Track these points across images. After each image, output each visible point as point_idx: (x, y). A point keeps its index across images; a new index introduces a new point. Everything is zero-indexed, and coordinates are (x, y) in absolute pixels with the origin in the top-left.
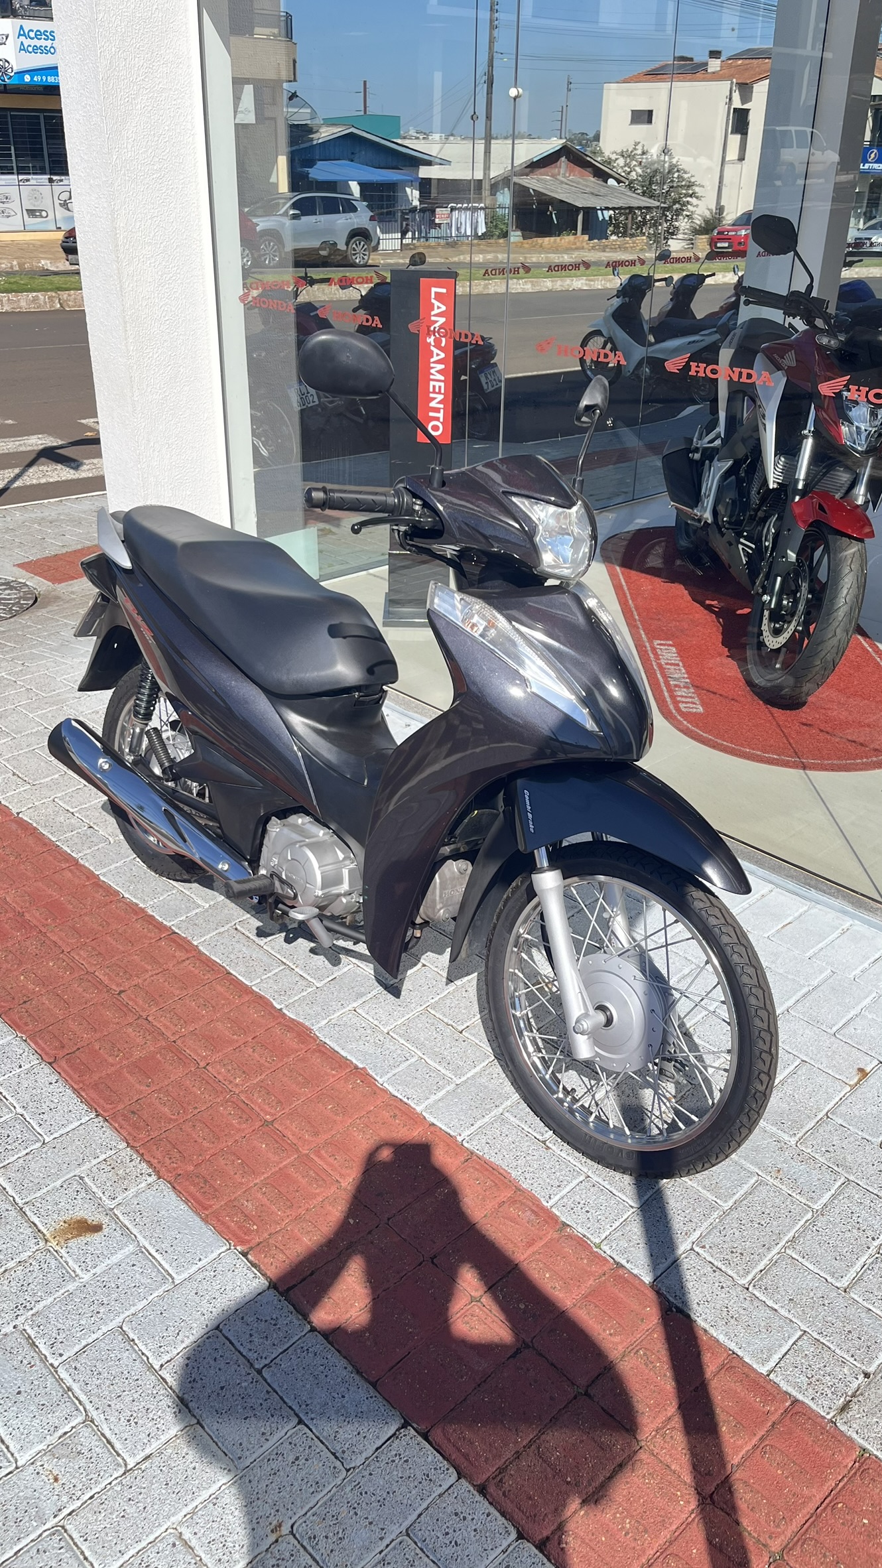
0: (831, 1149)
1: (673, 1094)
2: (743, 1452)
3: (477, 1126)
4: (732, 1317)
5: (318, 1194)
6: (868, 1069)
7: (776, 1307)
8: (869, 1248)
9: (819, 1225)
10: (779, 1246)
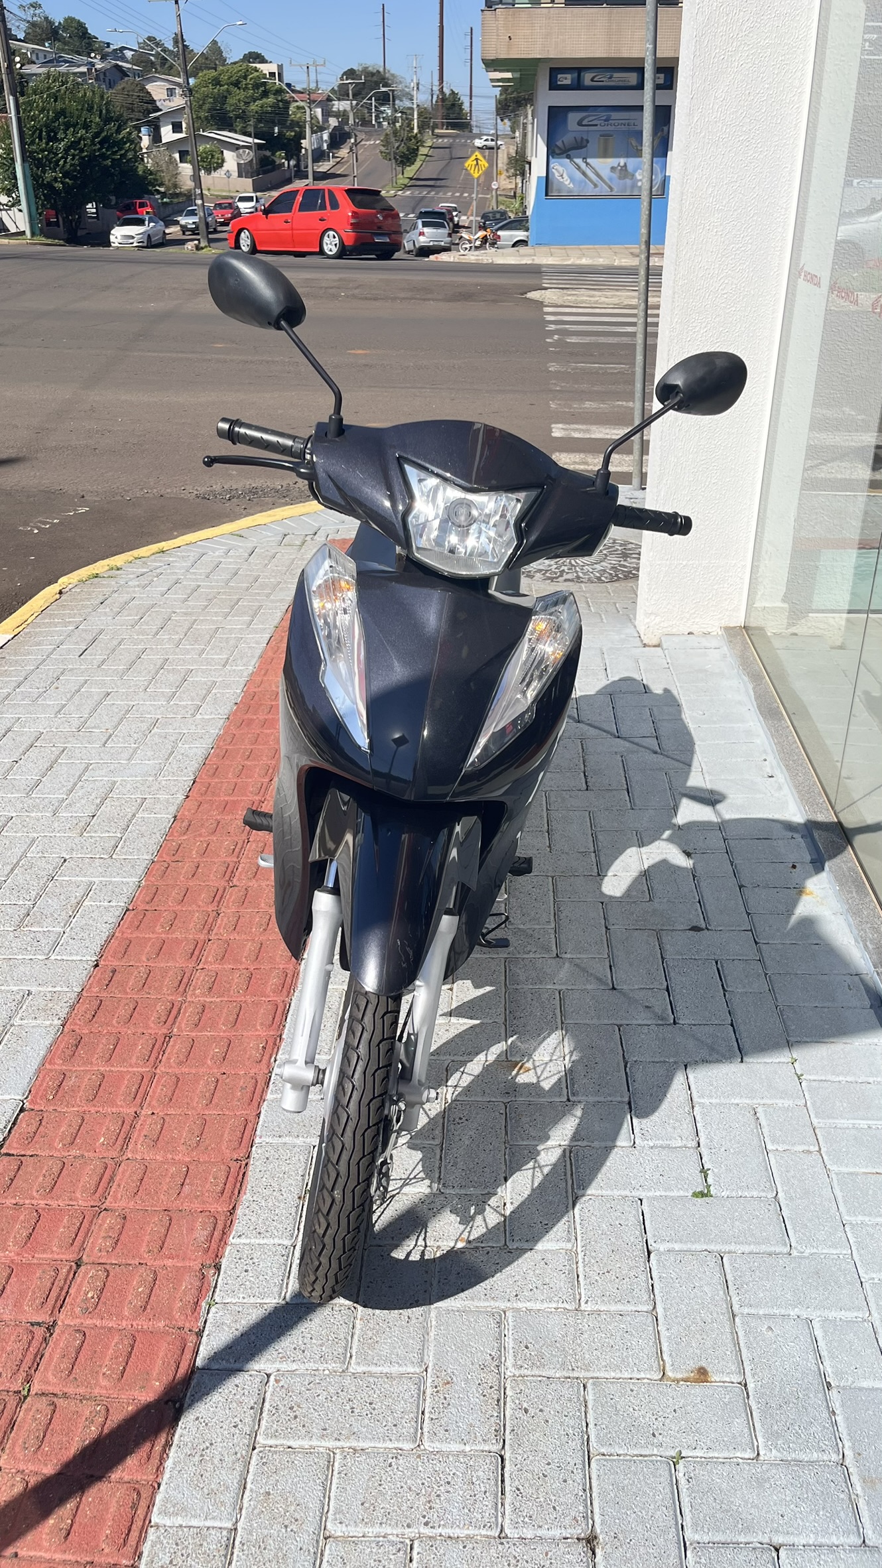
0: (532, 1411)
1: (471, 1238)
2: (39, 1554)
3: (283, 1140)
4: (202, 1455)
5: (117, 1106)
6: (714, 1377)
7: (249, 1486)
8: (409, 1526)
9: (401, 1462)
10: (339, 1444)
